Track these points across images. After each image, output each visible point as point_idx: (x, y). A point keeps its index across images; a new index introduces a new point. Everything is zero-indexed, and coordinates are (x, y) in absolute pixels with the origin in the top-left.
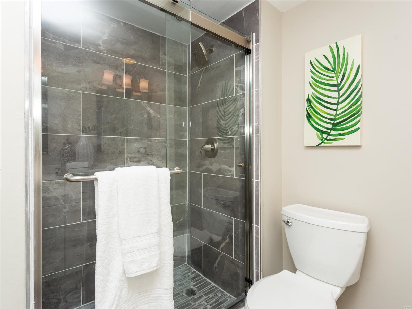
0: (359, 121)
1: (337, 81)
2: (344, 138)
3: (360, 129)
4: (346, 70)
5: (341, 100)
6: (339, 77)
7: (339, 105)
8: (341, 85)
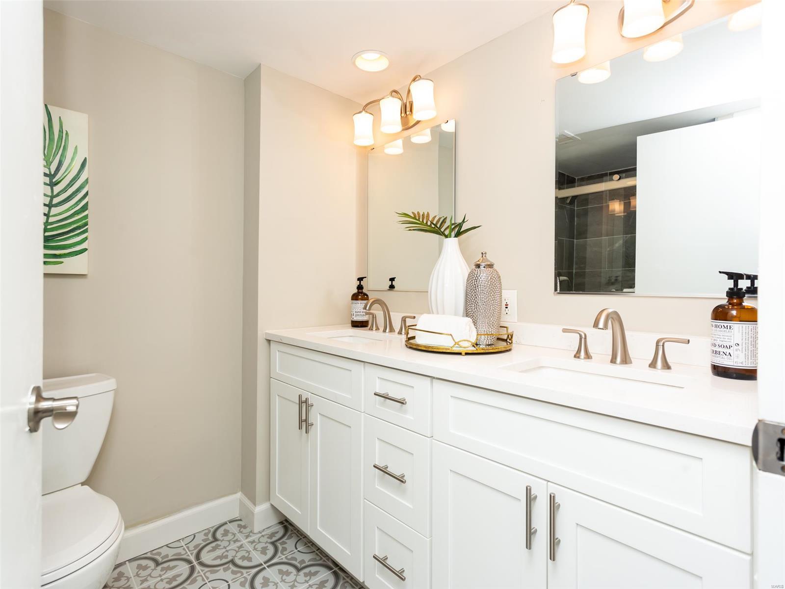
0: (86, 239)
1: (49, 169)
2: (63, 262)
3: (87, 252)
4: (63, 155)
5: (55, 201)
6: (52, 162)
7: (52, 208)
8: (56, 177)
